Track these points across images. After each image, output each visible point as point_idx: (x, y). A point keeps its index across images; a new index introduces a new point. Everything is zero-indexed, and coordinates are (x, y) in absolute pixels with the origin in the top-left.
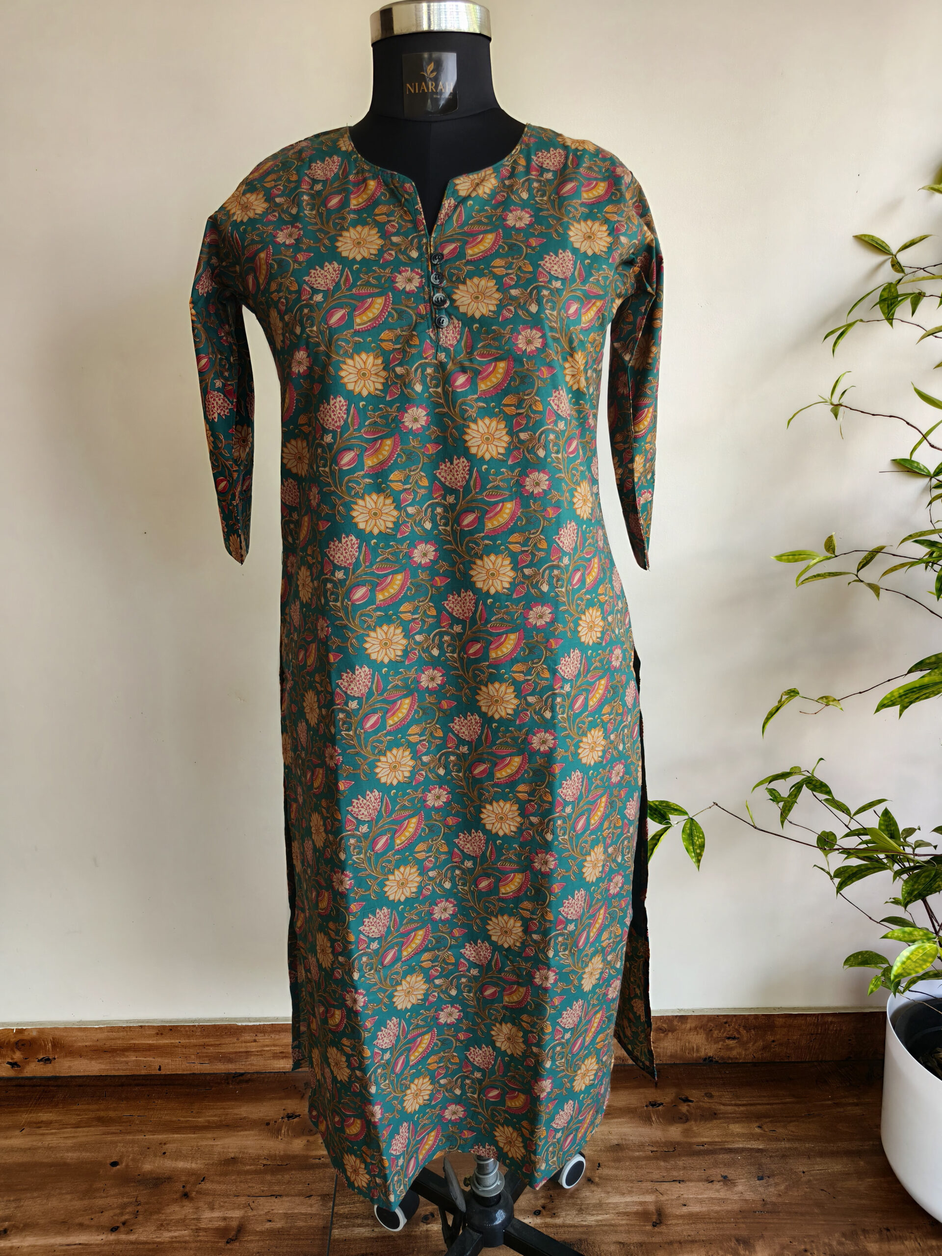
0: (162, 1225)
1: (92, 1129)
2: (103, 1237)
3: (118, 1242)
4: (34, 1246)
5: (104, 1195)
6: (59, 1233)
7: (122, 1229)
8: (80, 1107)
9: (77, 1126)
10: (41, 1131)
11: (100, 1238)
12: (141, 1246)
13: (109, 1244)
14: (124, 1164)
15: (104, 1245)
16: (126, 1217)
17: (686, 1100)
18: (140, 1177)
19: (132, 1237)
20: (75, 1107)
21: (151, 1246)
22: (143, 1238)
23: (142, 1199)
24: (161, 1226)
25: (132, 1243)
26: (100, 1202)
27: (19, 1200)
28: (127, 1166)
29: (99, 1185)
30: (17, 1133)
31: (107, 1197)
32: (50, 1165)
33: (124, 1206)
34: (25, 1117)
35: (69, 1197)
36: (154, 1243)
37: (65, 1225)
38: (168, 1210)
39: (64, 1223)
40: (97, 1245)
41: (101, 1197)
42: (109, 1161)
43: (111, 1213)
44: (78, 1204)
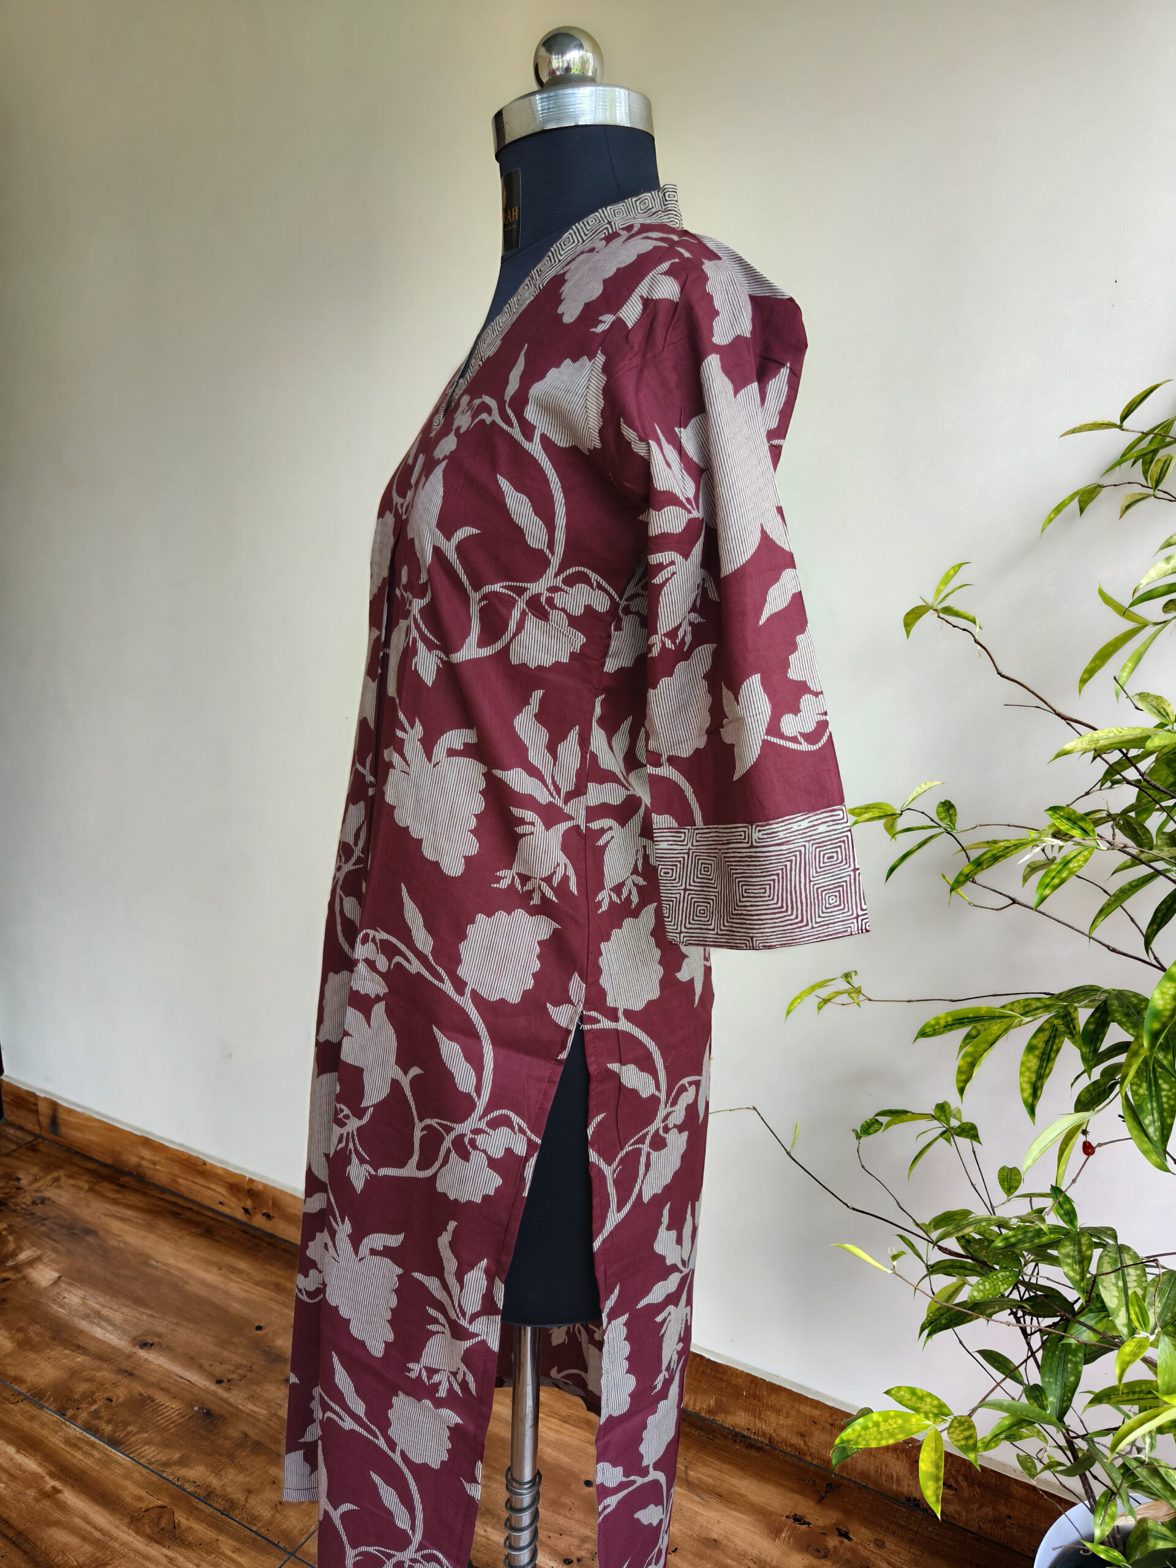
0: (253, 1396)
1: (266, 1291)
2: (207, 1383)
3: (214, 1394)
4: (160, 1366)
5: (233, 1350)
6: (182, 1365)
7: (224, 1384)
8: (273, 1269)
9: (257, 1284)
10: (233, 1277)
11: (205, 1383)
12: (225, 1406)
13: (206, 1391)
14: (266, 1331)
15: (204, 1391)
16: (234, 1376)
17: (845, 1535)
18: (267, 1348)
19: (226, 1395)
20: (268, 1267)
21: (231, 1409)
22: (232, 1400)
23: (255, 1367)
24: (252, 1398)
25: (222, 1399)
26: (226, 1354)
27: (177, 1324)
28: (267, 1334)
29: (236, 1340)
30: (215, 1270)
31: (234, 1353)
32: (216, 1307)
33: (239, 1366)
34: (230, 1260)
35: (210, 1339)
36: (237, 1408)
37: (191, 1360)
38: (266, 1386)
39: (192, 1358)
40: (200, 1388)
41: (230, 1351)
42: (257, 1324)
43: (225, 1367)
44: (212, 1348)
